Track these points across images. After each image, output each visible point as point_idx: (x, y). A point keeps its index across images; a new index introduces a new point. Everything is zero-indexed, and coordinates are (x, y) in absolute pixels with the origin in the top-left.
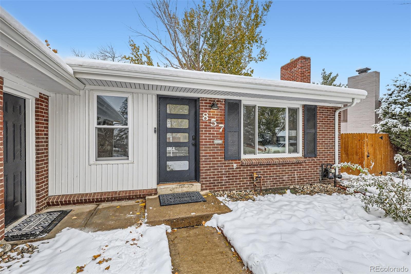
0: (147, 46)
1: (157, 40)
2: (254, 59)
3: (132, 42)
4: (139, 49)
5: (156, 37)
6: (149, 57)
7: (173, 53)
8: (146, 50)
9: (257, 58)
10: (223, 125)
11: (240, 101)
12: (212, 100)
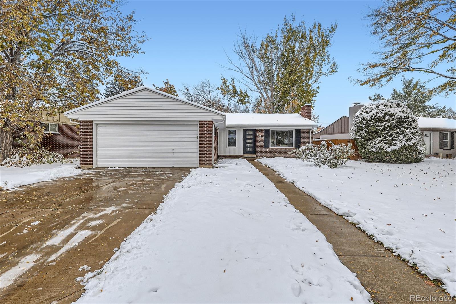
0: (232, 78)
1: (240, 71)
2: (324, 73)
3: (222, 77)
4: (227, 81)
5: (239, 69)
6: (234, 86)
7: (251, 80)
8: (232, 81)
9: (327, 72)
10: (263, 137)
11: (269, 129)
12: (260, 130)
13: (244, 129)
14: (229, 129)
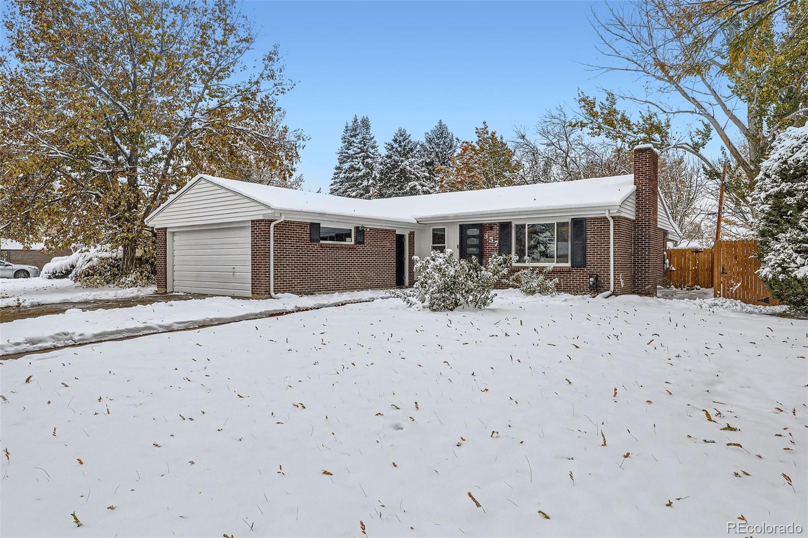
10: (498, 241)
11: (511, 222)
12: (490, 224)
13: (460, 225)
14: (435, 226)
